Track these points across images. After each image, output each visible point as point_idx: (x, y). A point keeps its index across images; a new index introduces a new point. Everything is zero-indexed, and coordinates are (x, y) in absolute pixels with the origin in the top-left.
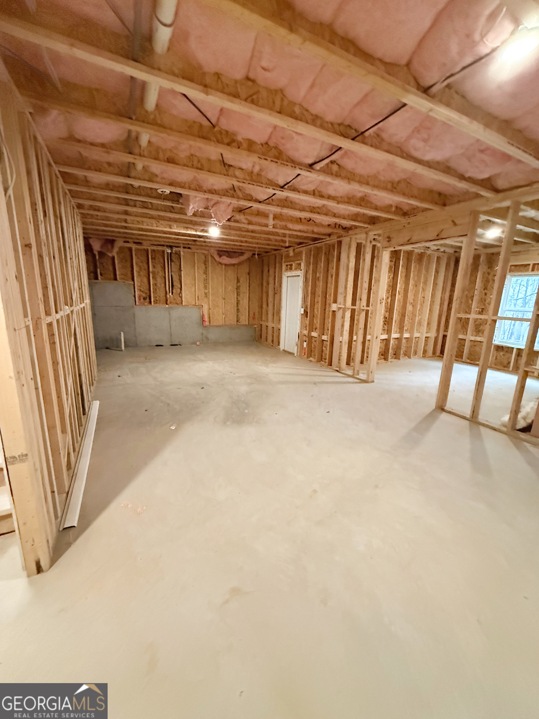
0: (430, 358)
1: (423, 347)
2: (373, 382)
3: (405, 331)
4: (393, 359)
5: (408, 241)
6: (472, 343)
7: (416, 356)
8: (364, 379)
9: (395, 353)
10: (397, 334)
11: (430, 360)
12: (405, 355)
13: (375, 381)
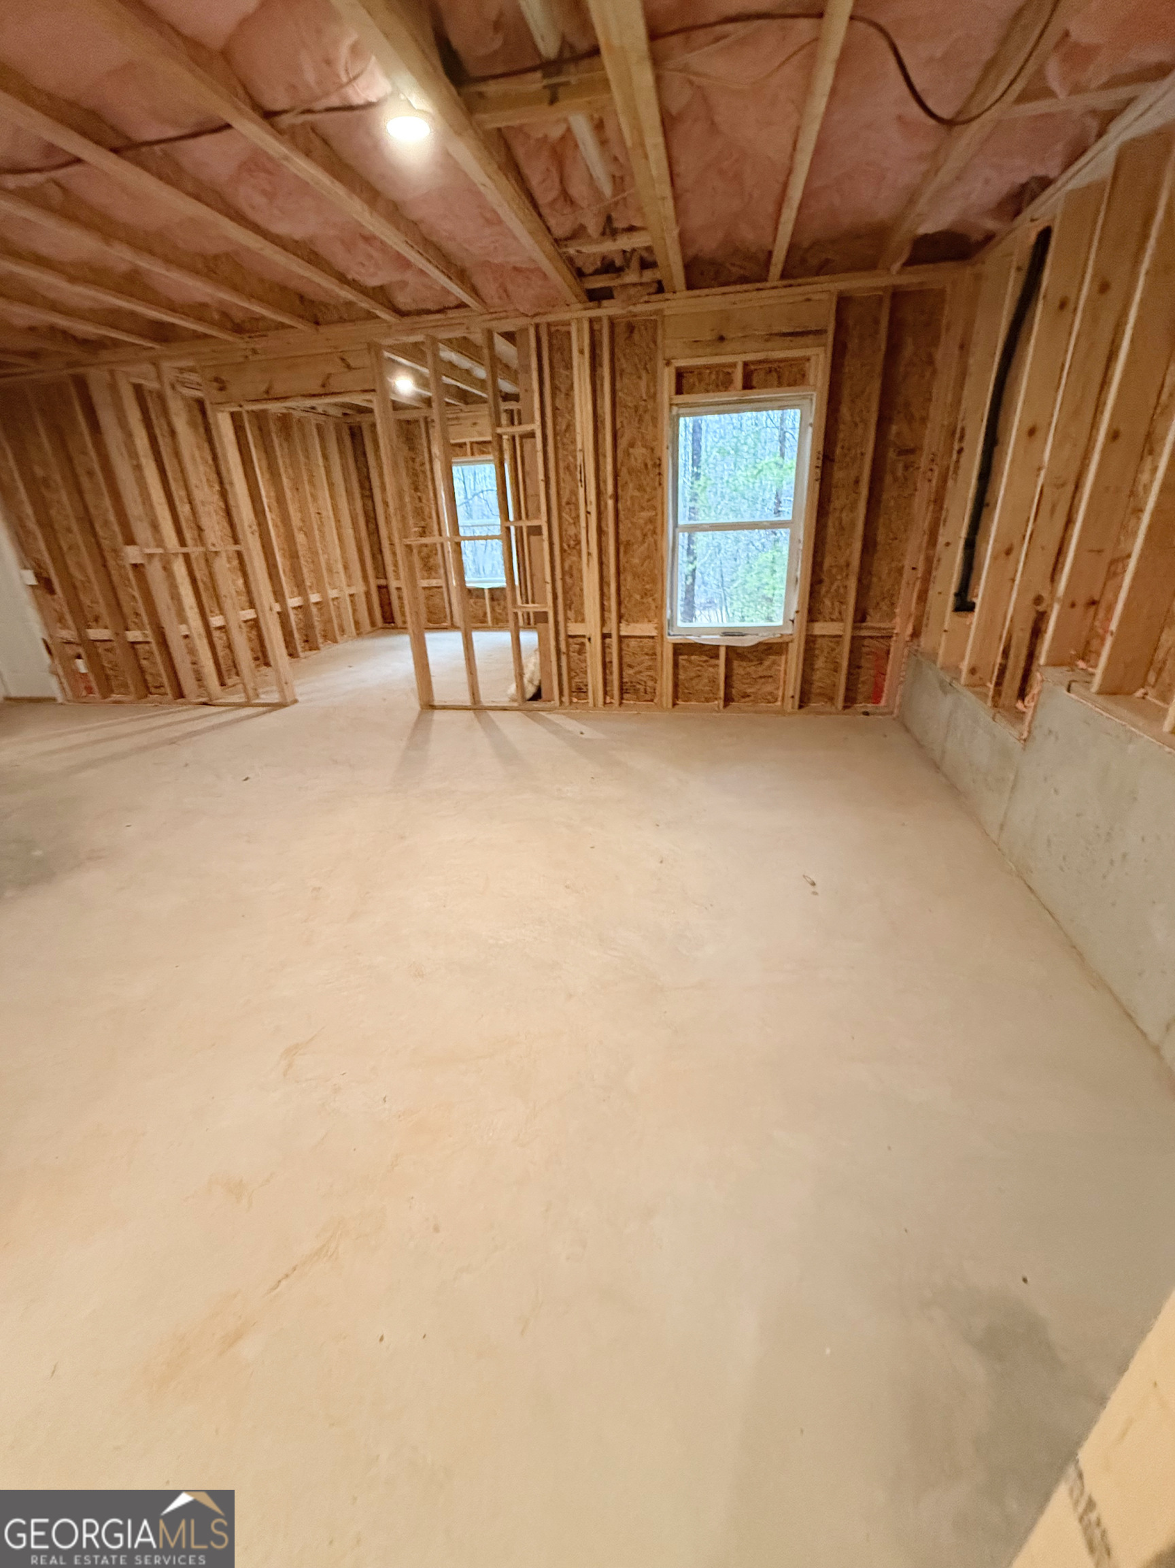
0: (371, 635)
1: (351, 617)
2: (296, 701)
3: (309, 591)
4: (305, 650)
5: (267, 392)
6: (427, 592)
7: (345, 636)
8: (276, 701)
9: (305, 638)
10: (296, 599)
11: (372, 637)
12: (325, 637)
13: (299, 698)
